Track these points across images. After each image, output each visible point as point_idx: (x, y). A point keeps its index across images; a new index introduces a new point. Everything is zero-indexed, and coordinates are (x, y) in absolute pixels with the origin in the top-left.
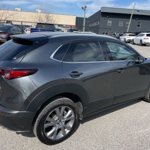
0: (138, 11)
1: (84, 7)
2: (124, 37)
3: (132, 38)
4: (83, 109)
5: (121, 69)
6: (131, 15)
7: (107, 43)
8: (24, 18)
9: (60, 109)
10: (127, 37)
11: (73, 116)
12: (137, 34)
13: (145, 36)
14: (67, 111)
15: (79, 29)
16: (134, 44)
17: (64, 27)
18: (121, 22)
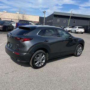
0: (74, 14)
1: (44, 12)
2: (66, 29)
3: (70, 29)
4: (49, 55)
5: (63, 40)
6: (70, 16)
7: (58, 30)
8: (9, 17)
9: (40, 54)
10: (68, 29)
11: (45, 58)
12: (73, 27)
13: (77, 28)
14: (43, 56)
15: (41, 23)
16: (72, 32)
17: (33, 22)
18: (65, 20)
